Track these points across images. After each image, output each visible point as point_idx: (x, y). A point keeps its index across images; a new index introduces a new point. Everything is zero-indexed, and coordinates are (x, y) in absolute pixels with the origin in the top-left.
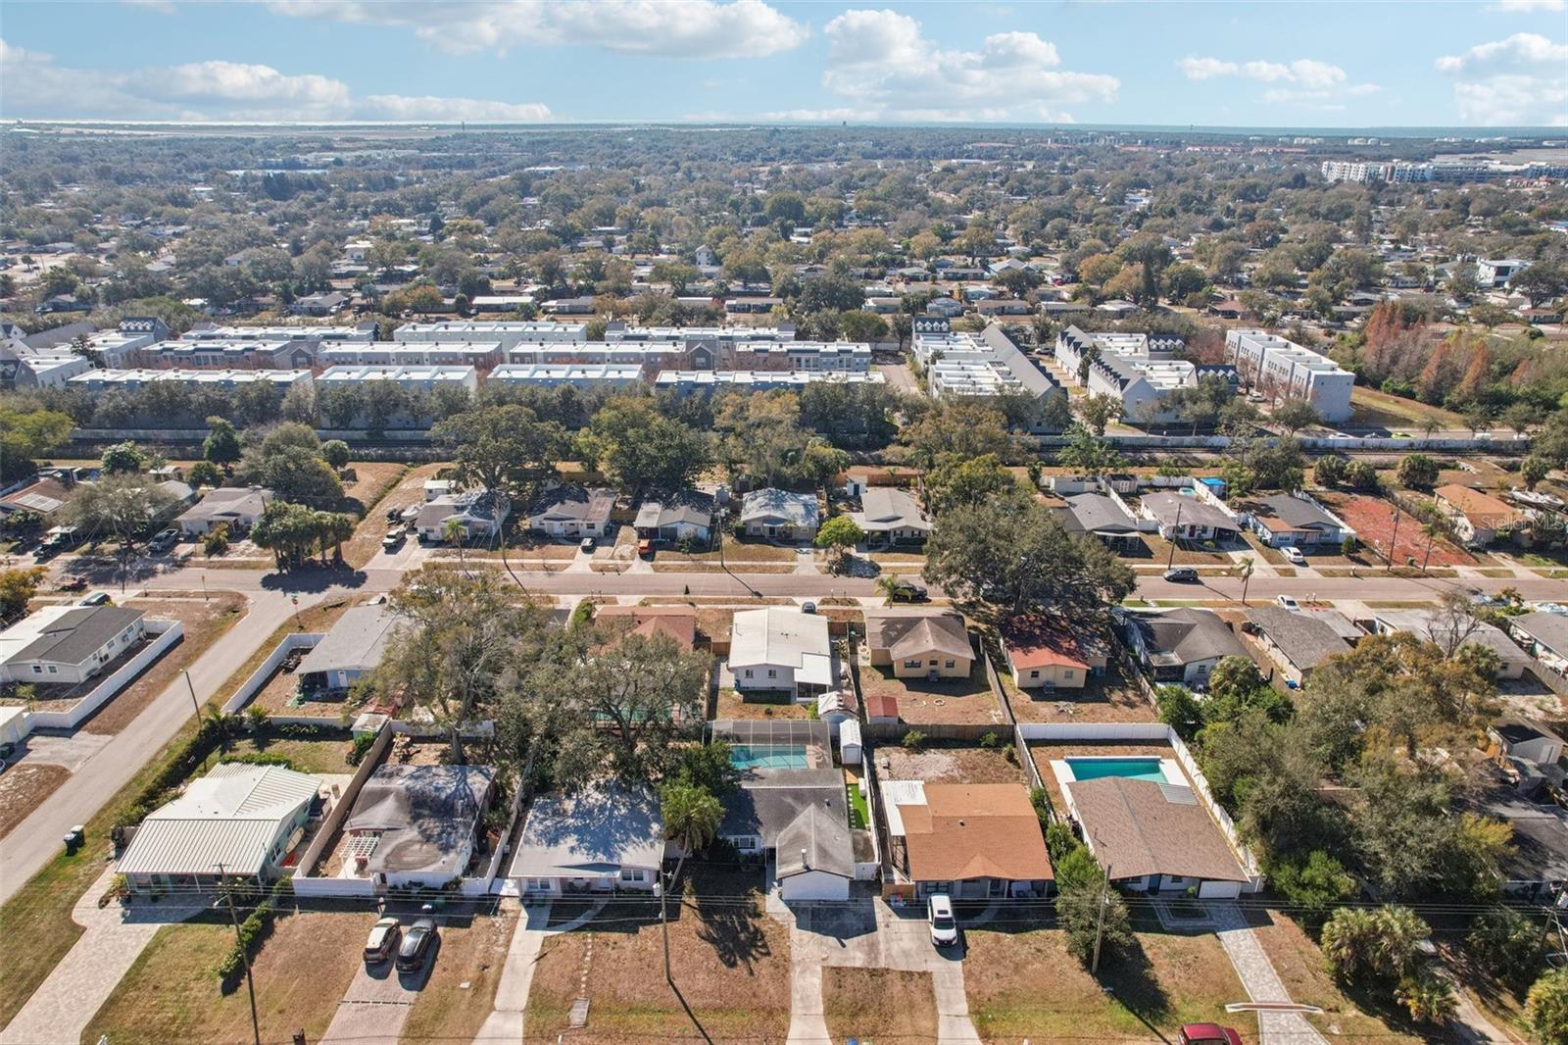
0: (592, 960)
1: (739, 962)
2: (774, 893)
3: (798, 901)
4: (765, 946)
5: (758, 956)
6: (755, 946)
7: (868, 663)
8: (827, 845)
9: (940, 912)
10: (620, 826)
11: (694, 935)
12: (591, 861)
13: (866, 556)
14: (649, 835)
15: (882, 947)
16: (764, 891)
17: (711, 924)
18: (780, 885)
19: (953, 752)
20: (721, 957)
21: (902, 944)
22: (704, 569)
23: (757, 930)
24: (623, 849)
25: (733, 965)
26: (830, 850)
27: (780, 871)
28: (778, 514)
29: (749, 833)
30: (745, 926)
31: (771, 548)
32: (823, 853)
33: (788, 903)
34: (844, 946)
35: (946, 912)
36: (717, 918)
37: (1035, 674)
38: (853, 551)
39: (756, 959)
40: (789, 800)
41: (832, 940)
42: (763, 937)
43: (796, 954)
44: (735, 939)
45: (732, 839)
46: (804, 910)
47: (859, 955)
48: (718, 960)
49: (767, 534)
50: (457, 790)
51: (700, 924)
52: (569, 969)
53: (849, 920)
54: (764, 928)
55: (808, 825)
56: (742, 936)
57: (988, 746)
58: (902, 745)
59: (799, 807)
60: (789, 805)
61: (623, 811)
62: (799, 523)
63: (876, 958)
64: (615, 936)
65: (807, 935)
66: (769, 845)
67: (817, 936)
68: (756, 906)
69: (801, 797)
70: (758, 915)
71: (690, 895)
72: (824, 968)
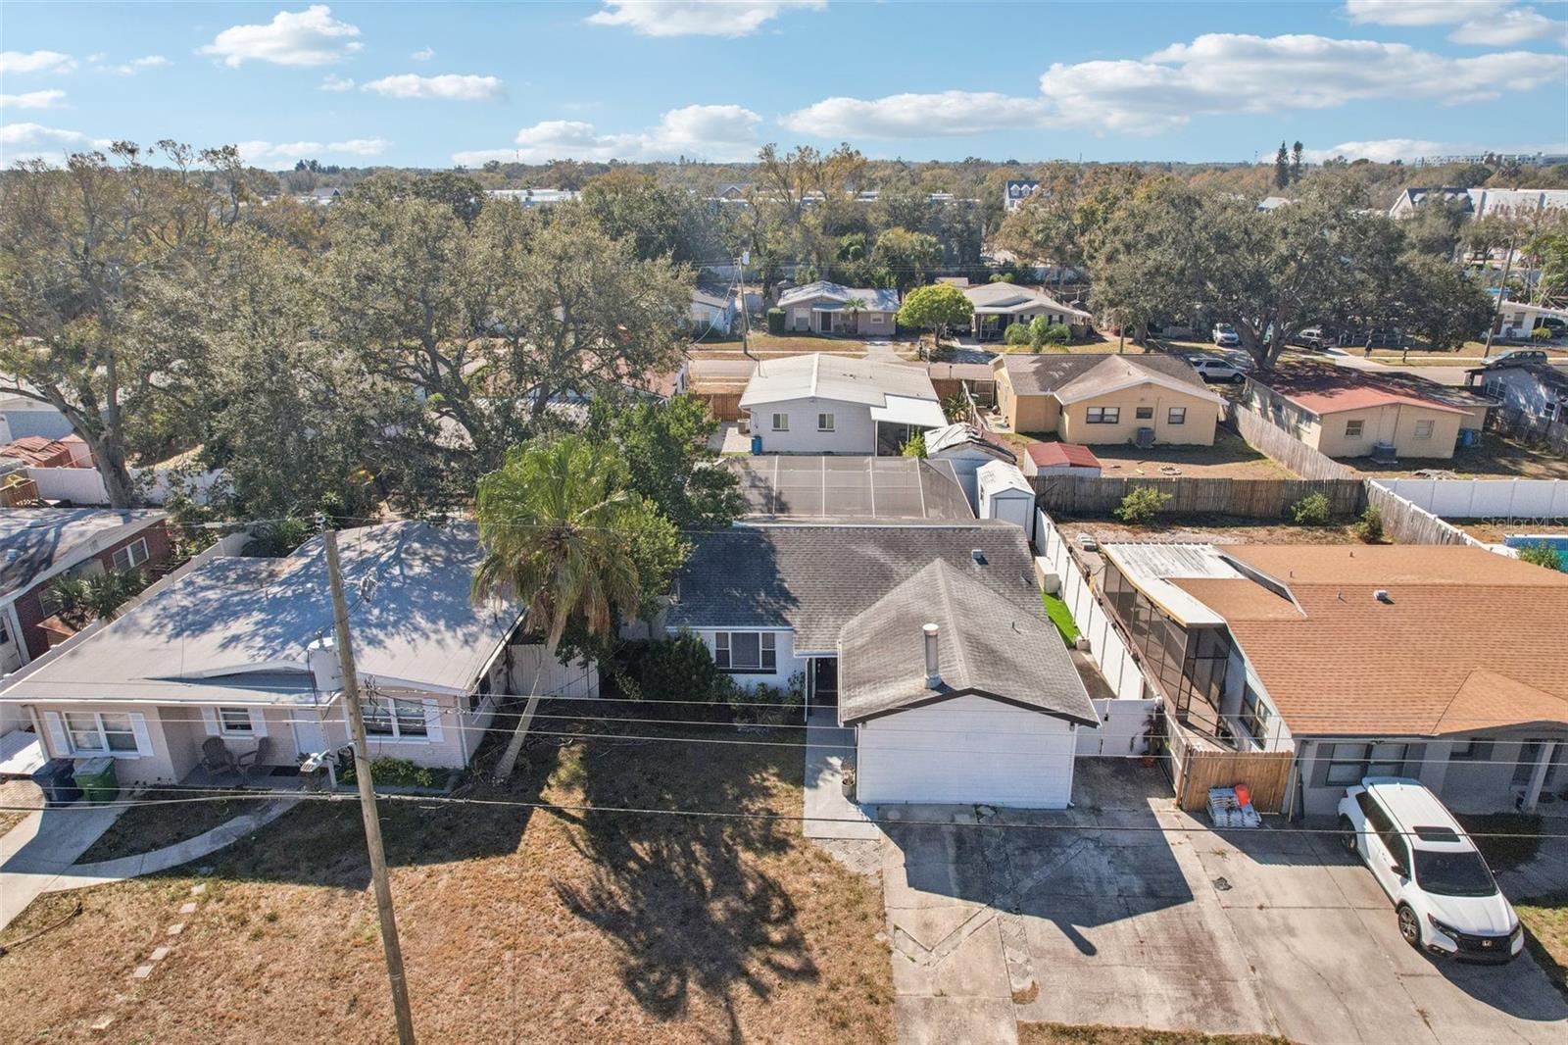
0: (157, 977)
1: (696, 1001)
2: (831, 785)
3: (906, 807)
4: (793, 943)
5: (769, 977)
6: (764, 942)
7: (1012, 431)
8: (994, 639)
9: (1425, 833)
10: (397, 595)
11: (551, 898)
12: (262, 663)
13: (979, 348)
14: (470, 618)
15: (1228, 953)
16: (799, 777)
17: (618, 868)
18: (851, 759)
19: (1235, 531)
20: (630, 978)
21: (1299, 945)
22: (715, 356)
23: (769, 887)
24: (372, 641)
25: (667, 1007)
26: (1008, 652)
27: (849, 703)
28: (837, 297)
29: (759, 620)
30: (728, 875)
31: (825, 341)
32: (986, 654)
33: (877, 812)
34: (1088, 949)
35: (1446, 835)
36: (641, 849)
37: (1354, 428)
38: (956, 344)
39: (761, 990)
40: (873, 551)
41: (1040, 929)
42: (789, 911)
43: (911, 980)
44: (694, 913)
45: (708, 635)
46: (930, 832)
47: (1151, 982)
48: (615, 986)
49: (818, 327)
50: (22, 533)
51: (578, 868)
52: (51, 1009)
53: (1084, 861)
54: (793, 884)
55: (933, 599)
56: (718, 910)
57: (1310, 522)
58: (1119, 520)
59: (900, 567)
60: (873, 562)
61: (418, 568)
62: (870, 308)
63: (1221, 998)
64: (282, 895)
65: (948, 910)
66: (817, 648)
67: (985, 913)
68: (772, 816)
69: (907, 546)
70: (780, 846)
71: (568, 787)
72: (1024, 1030)
